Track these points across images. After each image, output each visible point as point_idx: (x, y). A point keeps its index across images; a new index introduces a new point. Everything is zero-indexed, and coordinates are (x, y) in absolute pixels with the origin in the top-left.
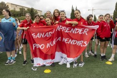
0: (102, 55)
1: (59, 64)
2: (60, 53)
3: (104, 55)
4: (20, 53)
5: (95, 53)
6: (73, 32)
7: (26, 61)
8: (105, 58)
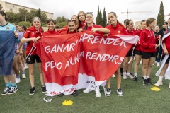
0: (145, 78)
1: (84, 91)
2: (85, 75)
3: (148, 77)
4: (24, 76)
5: (136, 75)
6: (105, 42)
7: (34, 89)
8: (149, 82)
